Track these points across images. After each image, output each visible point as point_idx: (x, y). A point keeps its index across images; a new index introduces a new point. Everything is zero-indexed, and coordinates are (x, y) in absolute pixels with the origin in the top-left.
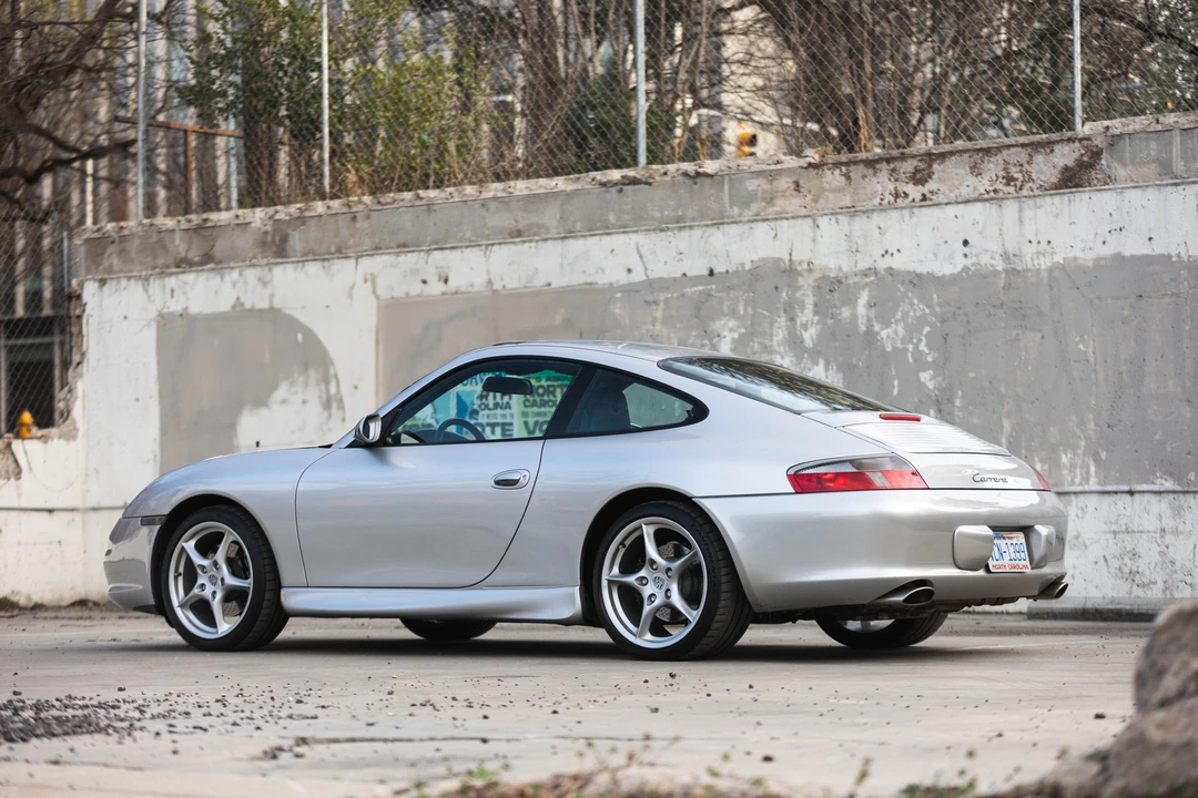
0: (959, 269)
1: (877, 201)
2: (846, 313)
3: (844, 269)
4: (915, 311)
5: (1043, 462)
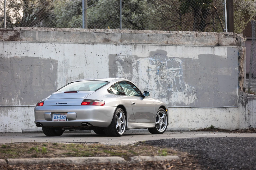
5: (8, 100)
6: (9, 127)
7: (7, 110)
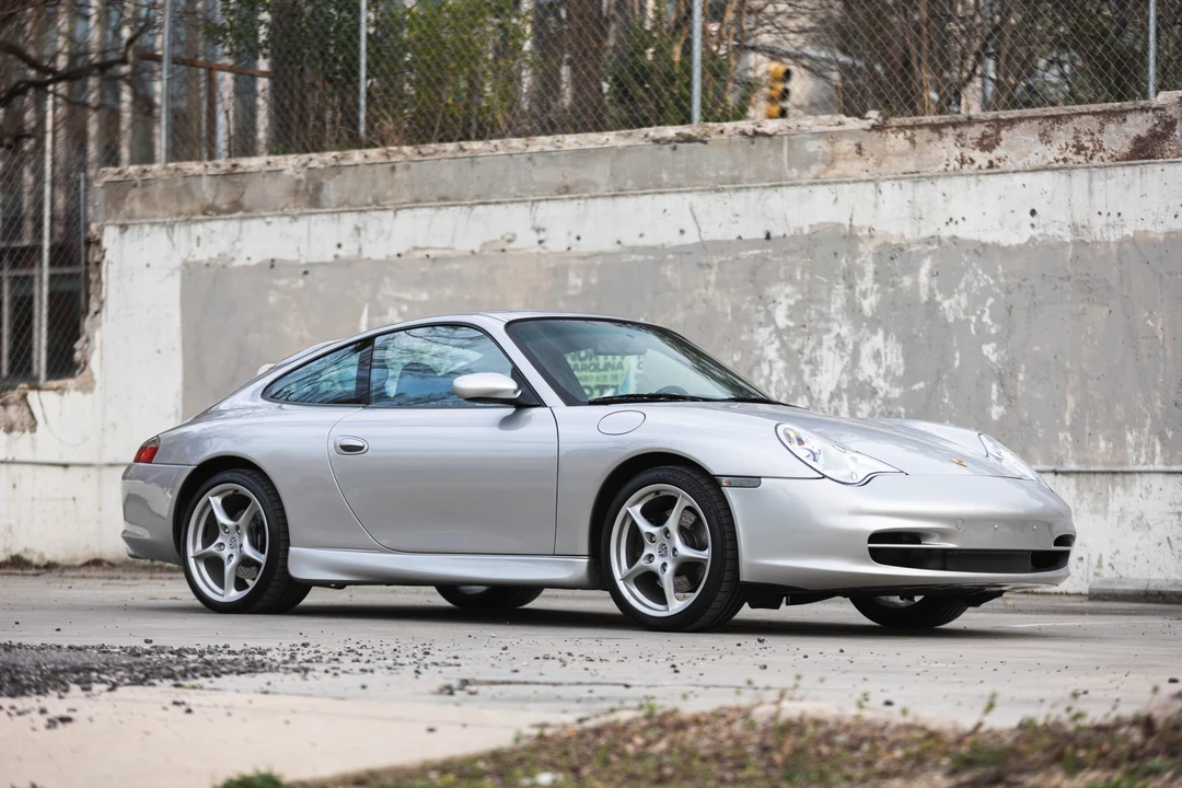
0: (1026, 240)
1: (942, 167)
2: (907, 281)
3: (906, 237)
4: (979, 281)
5: (1108, 439)
6: (1113, 568)
7: (1104, 491)
